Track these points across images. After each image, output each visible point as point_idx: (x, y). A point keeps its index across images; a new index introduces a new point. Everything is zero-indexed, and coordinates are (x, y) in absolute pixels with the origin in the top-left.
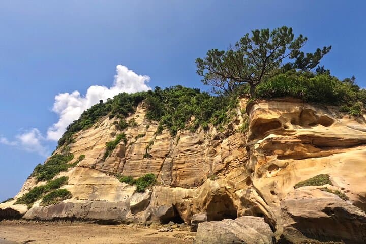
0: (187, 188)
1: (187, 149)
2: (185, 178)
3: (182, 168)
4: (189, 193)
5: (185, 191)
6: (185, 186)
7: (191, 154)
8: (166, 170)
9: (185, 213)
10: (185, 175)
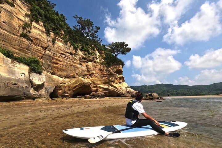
0: (61, 78)
1: (63, 53)
2: (61, 71)
3: (59, 64)
4: (63, 81)
5: (61, 79)
6: (60, 76)
7: (65, 58)
8: (48, 61)
9: (60, 91)
10: (61, 69)
